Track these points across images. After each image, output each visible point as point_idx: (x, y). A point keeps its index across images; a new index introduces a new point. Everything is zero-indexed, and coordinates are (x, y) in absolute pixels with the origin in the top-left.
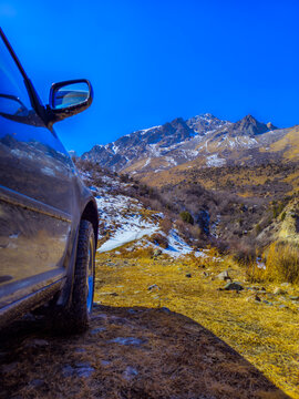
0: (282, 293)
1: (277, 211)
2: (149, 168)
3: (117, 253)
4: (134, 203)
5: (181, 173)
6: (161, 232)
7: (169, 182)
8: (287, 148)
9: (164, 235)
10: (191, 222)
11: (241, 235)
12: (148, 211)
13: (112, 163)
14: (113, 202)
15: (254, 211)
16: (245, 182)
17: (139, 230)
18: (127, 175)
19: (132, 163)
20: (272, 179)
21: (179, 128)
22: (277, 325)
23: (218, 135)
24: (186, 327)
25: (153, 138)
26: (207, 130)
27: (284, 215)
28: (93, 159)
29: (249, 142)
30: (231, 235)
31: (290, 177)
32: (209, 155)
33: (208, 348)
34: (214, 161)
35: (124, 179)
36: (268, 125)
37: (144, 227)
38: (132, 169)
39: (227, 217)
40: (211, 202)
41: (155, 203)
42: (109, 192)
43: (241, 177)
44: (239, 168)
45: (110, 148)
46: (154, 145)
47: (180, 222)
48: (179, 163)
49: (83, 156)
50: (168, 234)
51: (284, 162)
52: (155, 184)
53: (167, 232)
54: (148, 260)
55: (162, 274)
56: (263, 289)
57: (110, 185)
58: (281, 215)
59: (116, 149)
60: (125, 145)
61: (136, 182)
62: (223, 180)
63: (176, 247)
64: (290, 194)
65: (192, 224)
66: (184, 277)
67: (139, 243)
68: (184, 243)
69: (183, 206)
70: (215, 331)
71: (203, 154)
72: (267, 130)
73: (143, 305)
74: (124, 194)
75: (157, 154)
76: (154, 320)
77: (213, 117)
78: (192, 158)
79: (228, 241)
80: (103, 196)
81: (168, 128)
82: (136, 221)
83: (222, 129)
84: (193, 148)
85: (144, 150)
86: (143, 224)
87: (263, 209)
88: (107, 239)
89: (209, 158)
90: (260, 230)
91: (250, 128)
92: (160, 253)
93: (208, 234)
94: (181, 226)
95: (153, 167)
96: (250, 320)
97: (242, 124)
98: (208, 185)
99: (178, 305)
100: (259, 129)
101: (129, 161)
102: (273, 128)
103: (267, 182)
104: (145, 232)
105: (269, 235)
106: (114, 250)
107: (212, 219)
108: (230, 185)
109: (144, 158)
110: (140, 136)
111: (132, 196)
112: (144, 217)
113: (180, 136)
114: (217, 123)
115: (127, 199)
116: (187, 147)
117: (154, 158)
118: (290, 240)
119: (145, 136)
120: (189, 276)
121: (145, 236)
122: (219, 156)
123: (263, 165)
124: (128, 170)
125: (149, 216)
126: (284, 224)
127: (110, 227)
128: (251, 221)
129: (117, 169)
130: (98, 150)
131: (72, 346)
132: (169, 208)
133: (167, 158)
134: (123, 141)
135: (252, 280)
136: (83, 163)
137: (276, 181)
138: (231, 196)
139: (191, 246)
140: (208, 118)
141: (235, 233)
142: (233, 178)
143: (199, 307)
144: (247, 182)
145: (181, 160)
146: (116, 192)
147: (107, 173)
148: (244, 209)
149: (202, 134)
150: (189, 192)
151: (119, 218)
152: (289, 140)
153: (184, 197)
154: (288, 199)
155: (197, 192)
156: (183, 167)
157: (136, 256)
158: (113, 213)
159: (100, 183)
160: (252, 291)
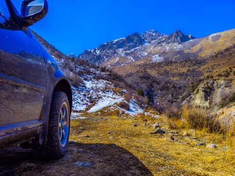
0: (188, 135)
1: (194, 88)
2: (118, 63)
3: (99, 113)
4: (109, 84)
5: (137, 66)
6: (125, 101)
7: (130, 71)
8: (201, 50)
9: (127, 103)
10: (143, 95)
11: (172, 102)
12: (118, 89)
13: (96, 61)
14: (97, 83)
15: (180, 88)
16: (175, 71)
17: (112, 100)
18: (105, 68)
19: (108, 60)
20: (191, 69)
21: (136, 38)
22: (179, 154)
23: (159, 43)
24: (123, 155)
25: (120, 45)
26: (152, 39)
27: (198, 90)
28: (85, 58)
29: (177, 47)
30: (167, 102)
31: (202, 68)
32: (154, 55)
33: (132, 167)
34: (157, 59)
35: (103, 70)
36: (190, 36)
37: (115, 98)
38: (108, 64)
39: (164, 92)
40: (155, 83)
41: (121, 84)
42: (94, 78)
43: (172, 68)
44: (171, 62)
45: (95, 51)
46: (121, 49)
47: (137, 95)
48: (136, 60)
49: (79, 56)
50: (129, 102)
51: (199, 58)
52: (121, 73)
53: (128, 101)
54: (116, 117)
55: (120, 125)
56: (177, 133)
57: (95, 74)
58: (196, 90)
59: (98, 52)
60: (104, 50)
61: (111, 72)
62: (162, 70)
63: (134, 110)
64: (202, 78)
65: (143, 96)
66: (133, 126)
67: (112, 107)
68: (139, 107)
69: (138, 86)
70: (139, 157)
71: (150, 54)
72: (189, 39)
73: (102, 142)
74: (103, 79)
75: (123, 55)
76: (105, 151)
77: (156, 32)
78: (144, 57)
79: (164, 106)
80: (91, 80)
81: (129, 39)
82: (110, 95)
83: (161, 39)
84: (144, 50)
85: (115, 52)
86: (114, 96)
87: (185, 86)
88: (94, 105)
89: (153, 57)
90: (183, 99)
91: (179, 38)
92: (123, 113)
93: (153, 102)
94: (137, 97)
95: (120, 62)
96: (162, 151)
97: (174, 36)
98: (153, 73)
99: (122, 142)
100: (184, 39)
101: (106, 59)
102: (192, 38)
103: (188, 71)
104: (116, 101)
105: (189, 102)
106: (98, 111)
107: (155, 93)
108: (166, 73)
109: (115, 58)
110: (112, 44)
111: (108, 80)
112: (115, 92)
113: (136, 44)
114: (159, 36)
115: (105, 81)
116: (140, 50)
117: (121, 57)
118: (201, 105)
119: (115, 44)
120: (136, 126)
121: (115, 103)
122: (160, 56)
123: (186, 61)
124: (105, 64)
125: (118, 92)
126: (198, 96)
127: (95, 98)
128: (178, 94)
129: (98, 64)
130: (87, 53)
131: (48, 167)
132: (130, 87)
133: (129, 57)
134: (103, 47)
135: (172, 128)
136: (78, 61)
137: (194, 70)
138: (167, 79)
139: (143, 109)
140: (153, 32)
141: (169, 101)
142: (168, 68)
143: (135, 143)
144: (176, 71)
145: (137, 58)
146: (98, 78)
147: (93, 67)
148: (174, 87)
149: (150, 42)
150: (142, 78)
151: (100, 93)
152: (202, 45)
153: (139, 80)
154: (201, 81)
155: (146, 77)
156: (138, 63)
157: (109, 115)
158: (97, 90)
159: (89, 73)
160: (170, 134)
